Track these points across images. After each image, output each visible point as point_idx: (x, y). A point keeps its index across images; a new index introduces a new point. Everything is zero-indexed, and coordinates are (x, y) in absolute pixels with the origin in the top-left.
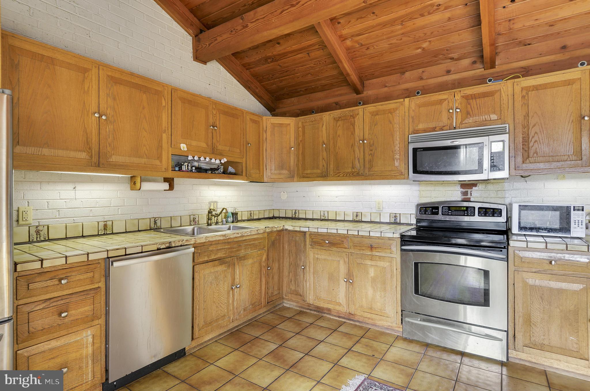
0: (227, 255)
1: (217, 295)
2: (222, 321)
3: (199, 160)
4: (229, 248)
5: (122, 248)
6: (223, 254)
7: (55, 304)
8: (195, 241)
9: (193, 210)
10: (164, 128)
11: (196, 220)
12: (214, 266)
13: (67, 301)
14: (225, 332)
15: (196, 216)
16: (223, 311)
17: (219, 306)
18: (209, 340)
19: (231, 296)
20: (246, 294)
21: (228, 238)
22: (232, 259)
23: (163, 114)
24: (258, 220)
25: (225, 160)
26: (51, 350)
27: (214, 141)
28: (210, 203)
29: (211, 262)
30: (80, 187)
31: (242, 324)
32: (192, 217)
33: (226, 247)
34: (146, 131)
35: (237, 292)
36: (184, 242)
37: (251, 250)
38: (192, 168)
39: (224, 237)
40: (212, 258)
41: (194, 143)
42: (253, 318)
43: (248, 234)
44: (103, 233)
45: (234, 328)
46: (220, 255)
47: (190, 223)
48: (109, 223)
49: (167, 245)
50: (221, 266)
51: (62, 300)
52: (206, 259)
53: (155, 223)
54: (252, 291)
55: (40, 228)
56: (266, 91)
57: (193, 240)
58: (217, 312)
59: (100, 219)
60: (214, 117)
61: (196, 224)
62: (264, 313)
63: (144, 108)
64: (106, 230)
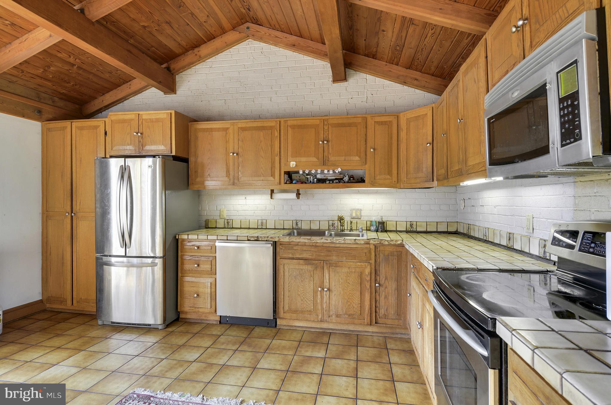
0: (314, 257)
1: (302, 290)
2: (309, 316)
3: (322, 172)
4: (316, 252)
5: (225, 236)
6: (309, 256)
7: (194, 259)
8: (279, 239)
9: (333, 216)
10: (276, 153)
11: (335, 225)
12: (299, 264)
13: (200, 259)
14: (318, 328)
15: (335, 221)
16: (309, 306)
17: (304, 300)
18: (299, 327)
19: (319, 297)
20: (339, 301)
21: (313, 242)
22: (320, 263)
23: (276, 142)
24: (425, 233)
25: (340, 170)
26: (192, 282)
27: (326, 154)
28: (352, 210)
29: (296, 259)
30: (249, 197)
31: (339, 330)
32: (331, 222)
33: (313, 250)
34: (263, 158)
35: (326, 295)
36: (269, 238)
37: (347, 258)
38: (314, 180)
39: (310, 241)
40: (297, 256)
41: (303, 159)
42: (356, 331)
43: (341, 242)
44: (260, 228)
45: (329, 329)
46: (305, 255)
47: (329, 227)
48: (265, 221)
49: (256, 239)
50: (306, 265)
51: (197, 258)
52: (290, 256)
53: (297, 224)
54: (348, 301)
55: (229, 221)
56: (433, 77)
57: (276, 238)
58: (302, 305)
59: (259, 218)
60: (326, 132)
61: (335, 229)
62: (373, 332)
63: (261, 142)
64: (263, 226)
